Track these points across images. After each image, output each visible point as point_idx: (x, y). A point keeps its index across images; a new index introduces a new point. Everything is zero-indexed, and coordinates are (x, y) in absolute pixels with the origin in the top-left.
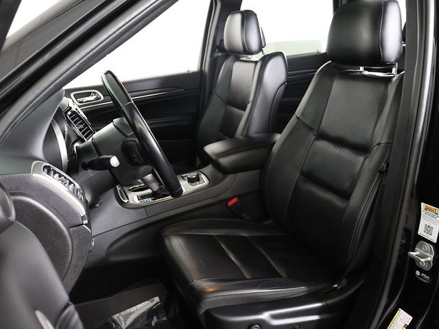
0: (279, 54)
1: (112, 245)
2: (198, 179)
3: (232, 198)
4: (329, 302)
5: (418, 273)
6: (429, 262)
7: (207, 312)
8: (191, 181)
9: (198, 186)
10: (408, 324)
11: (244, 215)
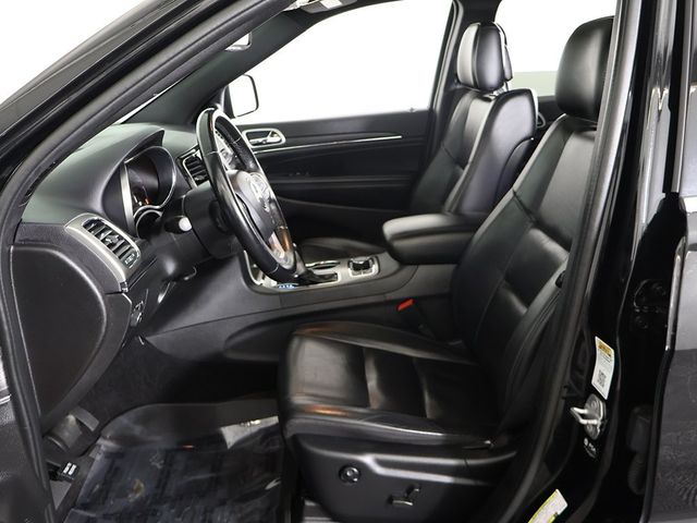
0: (527, 92)
1: (231, 337)
2: (366, 266)
3: (407, 300)
4: (471, 462)
5: (586, 441)
6: (595, 426)
7: (295, 437)
8: (357, 268)
9: (363, 275)
10: (559, 513)
11: (421, 326)
